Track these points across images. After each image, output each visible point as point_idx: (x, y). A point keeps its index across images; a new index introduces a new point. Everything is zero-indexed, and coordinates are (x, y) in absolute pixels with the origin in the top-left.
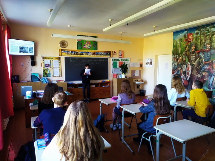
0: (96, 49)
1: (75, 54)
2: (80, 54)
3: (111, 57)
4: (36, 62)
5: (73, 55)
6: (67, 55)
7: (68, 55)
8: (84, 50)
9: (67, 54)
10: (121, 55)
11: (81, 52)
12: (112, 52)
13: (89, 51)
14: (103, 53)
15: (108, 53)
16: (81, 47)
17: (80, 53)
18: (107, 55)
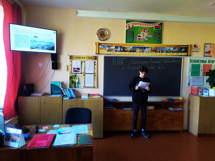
0: (160, 41)
1: (121, 51)
2: (131, 51)
3: (187, 55)
4: (60, 63)
5: (117, 53)
6: (107, 53)
7: (109, 53)
8: (137, 44)
9: (108, 51)
10: (209, 52)
11: (131, 47)
12: (191, 45)
13: (146, 45)
14: (172, 49)
15: (182, 49)
16: (132, 39)
17: (129, 49)
18: (181, 52)
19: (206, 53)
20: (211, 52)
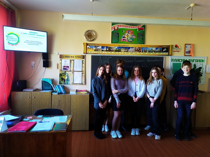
0: (143, 41)
1: (107, 51)
2: (116, 51)
3: (169, 55)
4: (50, 62)
5: (103, 52)
6: (94, 52)
7: (96, 52)
8: (121, 45)
10: (189, 52)
11: (116, 47)
12: (172, 46)
13: (130, 45)
14: (154, 49)
15: (163, 49)
16: (117, 40)
17: (115, 49)
18: (163, 52)
19: (187, 52)
20: (191, 52)
